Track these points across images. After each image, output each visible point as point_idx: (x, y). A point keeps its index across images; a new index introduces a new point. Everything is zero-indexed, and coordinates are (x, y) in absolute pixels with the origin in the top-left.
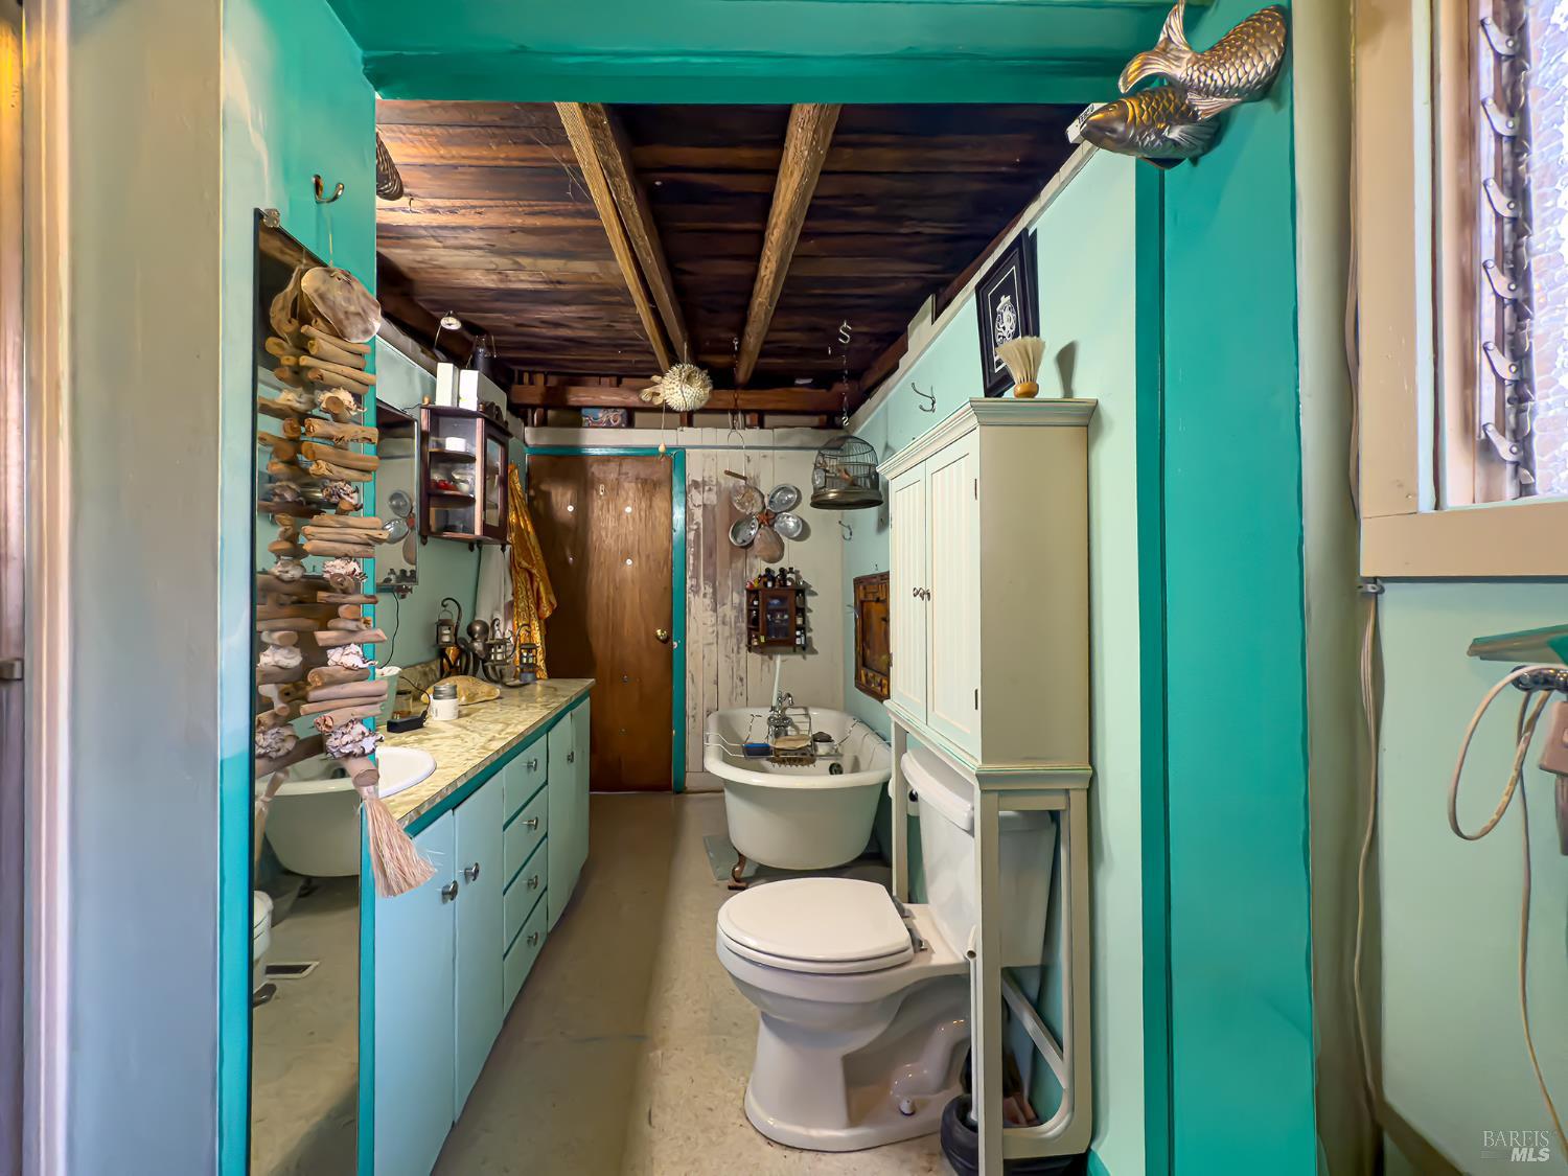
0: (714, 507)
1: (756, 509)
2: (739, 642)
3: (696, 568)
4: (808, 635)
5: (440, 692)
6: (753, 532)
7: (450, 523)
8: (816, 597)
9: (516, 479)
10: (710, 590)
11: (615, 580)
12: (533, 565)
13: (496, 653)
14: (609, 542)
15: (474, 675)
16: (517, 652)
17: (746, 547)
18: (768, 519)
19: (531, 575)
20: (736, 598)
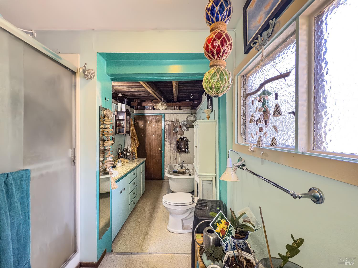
0: (170, 125)
1: (178, 125)
2: (175, 151)
3: (167, 136)
4: (189, 150)
5: (119, 161)
6: (178, 130)
7: (120, 131)
8: (190, 142)
9: (132, 121)
10: (169, 141)
11: (151, 139)
12: (135, 137)
13: (128, 154)
14: (150, 132)
15: (124, 158)
16: (132, 153)
17: (176, 133)
18: (181, 127)
19: (135, 139)
20: (174, 143)
